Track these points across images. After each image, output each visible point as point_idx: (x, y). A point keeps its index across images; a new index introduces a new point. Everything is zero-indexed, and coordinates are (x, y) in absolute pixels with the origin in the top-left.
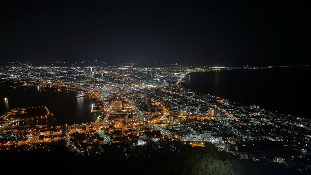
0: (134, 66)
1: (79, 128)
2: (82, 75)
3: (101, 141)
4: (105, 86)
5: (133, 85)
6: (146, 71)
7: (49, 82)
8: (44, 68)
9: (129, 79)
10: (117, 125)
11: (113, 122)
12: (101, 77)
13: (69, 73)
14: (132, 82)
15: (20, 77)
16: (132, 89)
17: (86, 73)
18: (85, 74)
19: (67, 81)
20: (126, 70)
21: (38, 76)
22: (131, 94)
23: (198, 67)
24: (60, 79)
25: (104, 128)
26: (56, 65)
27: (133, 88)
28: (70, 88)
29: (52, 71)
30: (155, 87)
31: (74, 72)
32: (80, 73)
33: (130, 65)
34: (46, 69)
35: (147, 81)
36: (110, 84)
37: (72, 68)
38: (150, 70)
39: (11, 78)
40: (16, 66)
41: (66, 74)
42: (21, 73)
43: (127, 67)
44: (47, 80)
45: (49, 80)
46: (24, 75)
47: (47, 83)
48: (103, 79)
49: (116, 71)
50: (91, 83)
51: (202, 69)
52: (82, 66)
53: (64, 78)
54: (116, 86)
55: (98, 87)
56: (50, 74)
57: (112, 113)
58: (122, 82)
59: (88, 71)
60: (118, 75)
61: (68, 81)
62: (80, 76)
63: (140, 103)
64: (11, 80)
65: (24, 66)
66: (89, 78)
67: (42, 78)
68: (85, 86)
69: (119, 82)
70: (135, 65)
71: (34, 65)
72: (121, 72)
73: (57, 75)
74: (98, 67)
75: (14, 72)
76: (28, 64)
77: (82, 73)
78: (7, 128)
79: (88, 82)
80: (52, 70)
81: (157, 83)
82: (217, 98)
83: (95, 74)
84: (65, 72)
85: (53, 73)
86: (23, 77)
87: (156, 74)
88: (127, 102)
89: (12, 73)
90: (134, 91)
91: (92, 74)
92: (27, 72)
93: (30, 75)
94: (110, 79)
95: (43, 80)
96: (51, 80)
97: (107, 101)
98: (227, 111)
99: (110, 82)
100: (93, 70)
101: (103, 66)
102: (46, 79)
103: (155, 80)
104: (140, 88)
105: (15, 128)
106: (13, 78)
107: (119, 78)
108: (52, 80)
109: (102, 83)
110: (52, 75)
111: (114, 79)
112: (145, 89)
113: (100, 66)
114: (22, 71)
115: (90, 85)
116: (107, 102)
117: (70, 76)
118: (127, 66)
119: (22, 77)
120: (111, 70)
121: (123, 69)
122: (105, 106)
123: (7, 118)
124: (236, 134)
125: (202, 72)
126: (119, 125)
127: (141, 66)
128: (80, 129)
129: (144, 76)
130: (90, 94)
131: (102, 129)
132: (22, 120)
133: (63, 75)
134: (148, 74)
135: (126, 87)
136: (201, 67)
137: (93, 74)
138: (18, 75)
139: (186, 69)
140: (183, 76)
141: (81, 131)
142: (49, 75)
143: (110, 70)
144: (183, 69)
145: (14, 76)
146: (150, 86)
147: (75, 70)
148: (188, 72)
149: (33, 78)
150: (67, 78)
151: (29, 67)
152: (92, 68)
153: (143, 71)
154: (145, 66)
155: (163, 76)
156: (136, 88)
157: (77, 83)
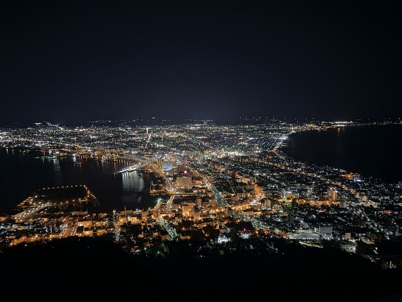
0: (209, 124)
1: (133, 216)
2: (135, 138)
3: (165, 236)
4: (166, 155)
5: (206, 152)
6: (226, 132)
7: (89, 150)
8: (81, 130)
9: (201, 143)
10: (186, 213)
11: (180, 208)
12: (161, 141)
13: (117, 137)
14: (206, 148)
15: (49, 143)
16: (206, 159)
17: (139, 136)
18: (138, 138)
19: (113, 148)
20: (196, 131)
21: (74, 142)
22: (206, 166)
23: (309, 123)
24: (105, 145)
25: (168, 216)
26: (98, 125)
27: (207, 157)
28: (118, 159)
29: (94, 135)
30: (241, 155)
31: (123, 136)
32: (132, 136)
33: (202, 123)
34: (84, 131)
35: (229, 146)
36: (174, 151)
37: (120, 129)
38: (233, 130)
39: (37, 145)
40: (44, 128)
41: (112, 138)
42: (51, 138)
43: (199, 126)
44: (86, 147)
45: (89, 148)
46: (55, 141)
47: (86, 151)
48: (164, 144)
49: (182, 132)
50: (147, 151)
51: (315, 126)
52: (133, 125)
53: (110, 144)
54: (182, 155)
55: (157, 156)
56: (90, 138)
57: (178, 194)
58: (191, 149)
59: (142, 132)
60: (184, 138)
61: (116, 149)
62: (131, 141)
63: (218, 179)
64: (38, 148)
65: (55, 128)
66: (143, 142)
67: (80, 145)
68: (139, 154)
69: (186, 149)
70: (210, 122)
71: (68, 126)
72: (190, 133)
73: (98, 140)
74: (155, 128)
75: (42, 137)
76: (60, 126)
77: (134, 136)
78: (34, 217)
79: (142, 150)
80: (92, 133)
81: (243, 148)
82: (342, 171)
83: (152, 137)
84: (111, 135)
85: (94, 137)
86: (54, 144)
87: (242, 135)
88: (199, 179)
89: (39, 138)
90: (208, 161)
91: (148, 137)
92: (61, 135)
93: (62, 140)
94: (174, 144)
95: (80, 147)
96: (91, 147)
97: (171, 177)
98: (357, 191)
99: (173, 149)
100: (149, 132)
101: (163, 125)
102: (84, 146)
103: (240, 145)
104: (218, 157)
105: (45, 216)
106: (40, 145)
107: (187, 142)
108: (93, 146)
109: (163, 150)
110: (93, 140)
111: (179, 144)
112: (226, 159)
113: (160, 125)
114: (52, 135)
115: (145, 153)
116: (170, 179)
117: (117, 141)
118: (197, 124)
119: (52, 144)
120: (175, 131)
121: (192, 128)
122: (168, 184)
123: (33, 202)
124: (374, 228)
125: (315, 130)
126: (188, 213)
127: (219, 123)
128: (133, 218)
129: (223, 139)
130: (146, 167)
131: (165, 218)
132: (53, 204)
133: (108, 139)
134: (230, 136)
135: (197, 155)
136: (313, 123)
137: (150, 138)
138: (46, 141)
139: (289, 126)
140: (285, 138)
141: (134, 220)
142: (89, 141)
143: (173, 131)
144: (284, 126)
145: (42, 143)
146: (233, 153)
147: (124, 132)
148: (292, 131)
149: (67, 145)
150: (113, 144)
151: (62, 129)
152: (147, 129)
153: (221, 131)
154: (225, 125)
155: (252, 138)
156: (213, 157)
157: (128, 152)
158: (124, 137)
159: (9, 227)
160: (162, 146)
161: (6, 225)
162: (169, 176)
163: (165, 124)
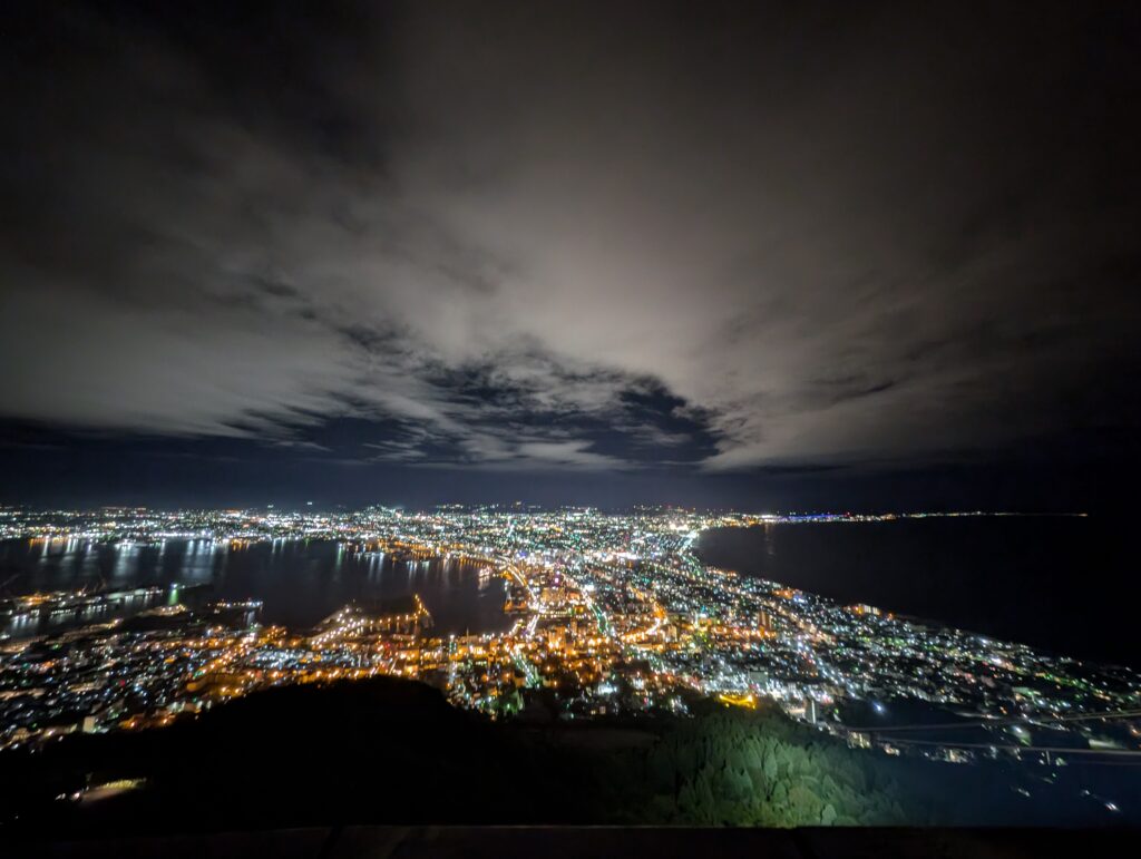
0: (592, 514)
1: (476, 644)
2: (491, 531)
3: (520, 680)
4: (532, 554)
5: (588, 552)
6: (615, 524)
7: (430, 546)
8: (423, 518)
9: (581, 541)
10: (554, 644)
11: (545, 635)
12: (526, 535)
13: (468, 528)
14: (586, 548)
15: (379, 535)
16: (586, 562)
17: (498, 527)
18: (497, 530)
19: (461, 543)
20: (575, 522)
21: (412, 533)
22: (586, 572)
23: (726, 517)
24: (450, 539)
25: (527, 648)
26: (447, 511)
27: (588, 560)
28: (465, 558)
29: (438, 524)
31: (477, 526)
32: (489, 528)
33: (582, 511)
34: (427, 519)
35: (618, 545)
36: (542, 550)
37: (474, 518)
38: (625, 522)
40: (376, 514)
42: (383, 527)
43: (578, 516)
44: (427, 541)
45: (431, 542)
46: (387, 531)
47: (426, 547)
48: (530, 540)
49: (556, 523)
50: (506, 548)
51: (734, 521)
52: (491, 512)
53: (459, 539)
54: (554, 555)
55: (519, 557)
56: (433, 530)
57: (545, 614)
58: (567, 547)
59: (502, 523)
60: (558, 532)
61: (465, 544)
62: (486, 534)
63: (602, 592)
64: (363, 540)
65: (390, 514)
66: (503, 536)
67: (419, 538)
68: (497, 554)
69: (560, 546)
70: (595, 511)
71: (407, 512)
72: (566, 525)
73: (446, 531)
74: (520, 517)
75: (371, 527)
76: (398, 511)
77: (491, 527)
79: (500, 547)
80: (437, 521)
81: (637, 548)
82: (775, 585)
83: (515, 529)
84: (461, 525)
85: (440, 528)
86: (385, 536)
87: (637, 530)
88: (576, 591)
89: (366, 527)
90: (589, 565)
91: (509, 529)
92: (395, 524)
93: (397, 530)
94: (543, 539)
95: (419, 541)
96: (433, 541)
98: (801, 617)
99: (542, 547)
100: (512, 522)
101: (531, 514)
102: (425, 540)
103: (634, 544)
104: (604, 560)
105: (352, 641)
106: (366, 537)
107: (561, 538)
108: (436, 540)
109: (527, 548)
110: (438, 532)
111: (551, 539)
112: (615, 561)
113: (526, 513)
114: (385, 523)
115: (504, 551)
116: (535, 589)
117: (468, 534)
118: (577, 513)
120: (546, 522)
121: (569, 519)
122: (531, 598)
123: (342, 618)
124: (831, 677)
126: (557, 644)
127: (606, 513)
128: (478, 648)
129: (611, 535)
130: (503, 570)
131: (524, 650)
132: (369, 622)
133: (456, 531)
134: (620, 531)
135: (574, 556)
136: (731, 516)
137: (512, 530)
138: (376, 531)
139: (700, 520)
140: (694, 535)
141: (480, 652)
142: (429, 532)
143: (544, 522)
144: (693, 518)
146: (623, 555)
147: (479, 521)
148: (705, 526)
150: (463, 537)
151: (399, 515)
152: (510, 518)
153: (609, 523)
154: (614, 514)
155: (651, 535)
156: (595, 559)
157: (481, 549)
158: (478, 528)
159: (300, 656)
160: (527, 541)
161: (297, 652)
162: (532, 586)
163: (533, 512)
